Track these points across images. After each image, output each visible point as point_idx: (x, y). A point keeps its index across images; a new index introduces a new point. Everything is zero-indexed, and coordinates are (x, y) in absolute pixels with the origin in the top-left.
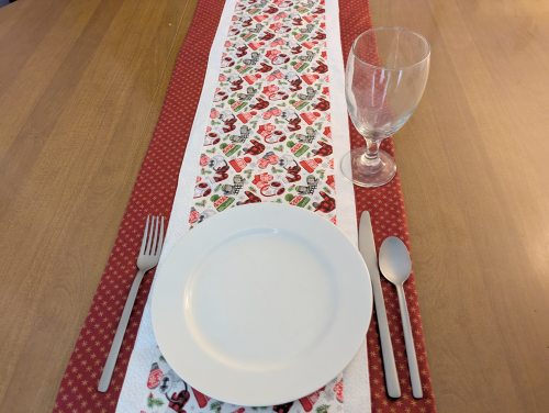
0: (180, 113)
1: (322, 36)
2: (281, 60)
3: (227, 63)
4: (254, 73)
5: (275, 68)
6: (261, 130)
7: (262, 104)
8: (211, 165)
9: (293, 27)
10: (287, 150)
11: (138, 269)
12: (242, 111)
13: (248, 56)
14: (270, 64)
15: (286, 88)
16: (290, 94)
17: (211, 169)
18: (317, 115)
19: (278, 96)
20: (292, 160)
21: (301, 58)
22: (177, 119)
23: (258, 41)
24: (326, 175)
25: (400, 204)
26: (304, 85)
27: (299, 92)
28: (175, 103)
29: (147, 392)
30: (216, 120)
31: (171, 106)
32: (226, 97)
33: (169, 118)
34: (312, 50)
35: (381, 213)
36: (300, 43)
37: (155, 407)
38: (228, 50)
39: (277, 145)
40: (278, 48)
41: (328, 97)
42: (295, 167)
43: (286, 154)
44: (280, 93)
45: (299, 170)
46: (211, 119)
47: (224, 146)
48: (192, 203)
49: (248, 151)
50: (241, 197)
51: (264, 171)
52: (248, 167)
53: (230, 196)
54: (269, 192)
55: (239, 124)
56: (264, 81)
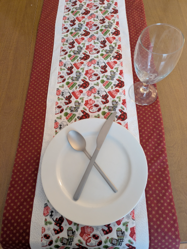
0: (43, 64)
1: (116, 11)
2: (94, 28)
3: (65, 31)
4: (80, 37)
5: (92, 33)
6: (87, 73)
7: (86, 57)
8: (63, 95)
9: (100, 6)
10: (101, 85)
12: (76, 61)
13: (76, 26)
14: (88, 31)
15: (98, 46)
16: (101, 50)
17: (63, 98)
18: (116, 63)
19: (94, 52)
20: (104, 90)
21: (105, 27)
22: (42, 67)
23: (81, 16)
24: (122, 99)
25: (160, 115)
26: (107, 44)
27: (105, 48)
28: (40, 57)
29: (44, 218)
30: (63, 67)
31: (38, 59)
32: (67, 53)
33: (38, 67)
34: (111, 21)
36: (104, 16)
37: (48, 225)
38: (65, 22)
39: (96, 82)
40: (92, 20)
41: (121, 51)
42: (105, 95)
43: (101, 87)
44: (95, 49)
45: (108, 96)
46: (60, 67)
47: (68, 83)
48: (55, 117)
49: (81, 86)
50: (79, 113)
51: (90, 98)
52: (81, 96)
53: (73, 113)
54: (93, 110)
55: (75, 70)
56: (86, 42)
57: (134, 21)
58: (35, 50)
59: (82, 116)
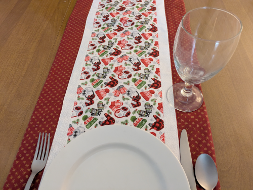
0: (67, 58)
1: (154, 9)
2: (129, 23)
3: (96, 25)
4: (113, 32)
5: (125, 29)
6: (116, 70)
7: (117, 53)
8: (84, 94)
9: (137, 3)
10: (132, 84)
11: (31, 171)
12: (105, 56)
13: (109, 21)
14: (122, 26)
15: (132, 42)
16: (135, 46)
17: (84, 97)
18: (151, 60)
19: (127, 47)
20: (135, 91)
21: (141, 23)
22: (65, 62)
23: (116, 12)
24: (157, 103)
25: (208, 125)
26: (143, 40)
27: (140, 44)
30: (89, 63)
31: (62, 53)
32: (95, 48)
34: (148, 17)
35: (195, 132)
36: (141, 13)
38: (97, 17)
39: (126, 81)
40: (127, 16)
41: (158, 48)
42: (137, 97)
43: (132, 87)
44: (128, 45)
45: (140, 98)
46: (85, 62)
47: (92, 80)
48: (70, 121)
49: (107, 84)
50: (102, 118)
51: (117, 99)
52: (107, 96)
53: (95, 117)
54: (120, 114)
55: (102, 66)
56: (119, 37)
57: (174, 18)
58: (60, 44)
59: (106, 121)
